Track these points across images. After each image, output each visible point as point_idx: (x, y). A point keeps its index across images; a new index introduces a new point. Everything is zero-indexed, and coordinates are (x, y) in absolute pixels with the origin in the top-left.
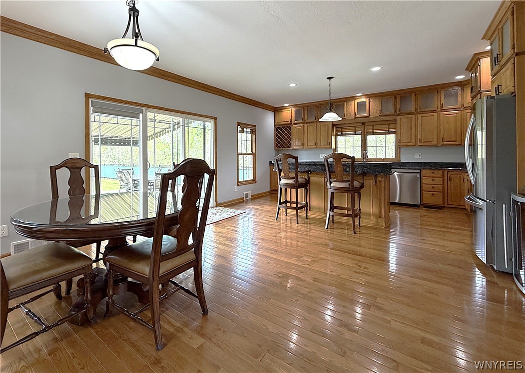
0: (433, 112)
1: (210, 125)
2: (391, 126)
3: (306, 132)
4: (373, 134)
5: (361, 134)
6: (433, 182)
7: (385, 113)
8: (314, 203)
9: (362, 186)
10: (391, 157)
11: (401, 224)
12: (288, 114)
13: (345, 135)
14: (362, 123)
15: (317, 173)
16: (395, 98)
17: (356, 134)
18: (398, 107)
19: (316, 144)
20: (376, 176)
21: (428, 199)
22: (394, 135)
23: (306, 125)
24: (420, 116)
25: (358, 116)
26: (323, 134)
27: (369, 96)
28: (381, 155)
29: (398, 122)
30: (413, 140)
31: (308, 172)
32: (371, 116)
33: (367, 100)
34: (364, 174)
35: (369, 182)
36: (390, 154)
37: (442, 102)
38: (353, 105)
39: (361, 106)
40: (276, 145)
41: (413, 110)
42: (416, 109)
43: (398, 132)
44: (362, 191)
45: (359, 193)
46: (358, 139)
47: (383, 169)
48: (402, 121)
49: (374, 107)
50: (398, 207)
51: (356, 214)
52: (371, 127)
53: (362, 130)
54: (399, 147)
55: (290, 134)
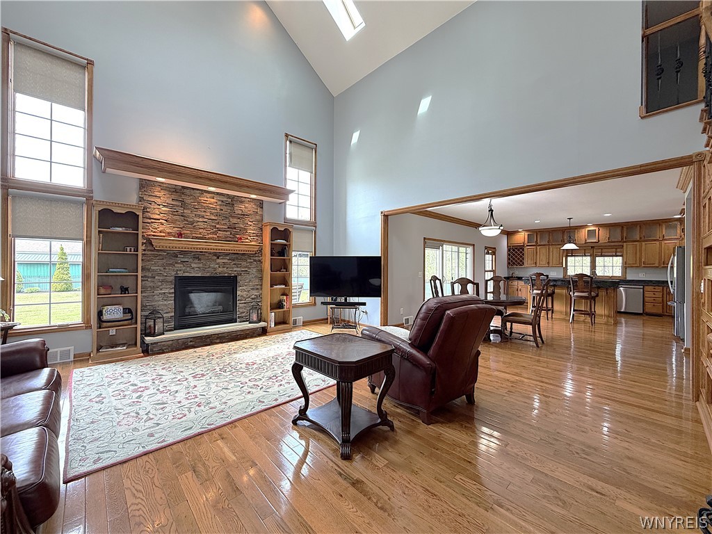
0: (655, 240)
1: (470, 250)
2: (618, 250)
3: (538, 253)
4: (601, 256)
5: (590, 256)
6: (654, 296)
7: (613, 240)
8: (556, 307)
9: (597, 295)
10: (618, 275)
11: (626, 323)
12: (521, 237)
13: (575, 256)
14: (592, 247)
15: (561, 287)
16: (622, 227)
17: (585, 256)
18: (625, 235)
19: (548, 263)
20: (607, 289)
21: (649, 308)
22: (621, 258)
23: (538, 248)
24: (643, 243)
25: (588, 241)
26: (555, 256)
27: (599, 226)
28: (609, 273)
29: (625, 247)
30: (638, 261)
31: (554, 286)
32: (600, 242)
33: (597, 229)
34: (599, 288)
35: (602, 293)
36: (618, 272)
37: (664, 233)
38: (584, 233)
39: (591, 233)
40: (509, 263)
41: (638, 239)
42: (640, 238)
43: (625, 256)
44: (597, 299)
45: (595, 301)
46: (587, 260)
47: (611, 285)
48: (628, 247)
49: (603, 235)
50: (623, 315)
51: (592, 314)
52: (600, 250)
53: (592, 252)
54: (625, 267)
55: (523, 254)
